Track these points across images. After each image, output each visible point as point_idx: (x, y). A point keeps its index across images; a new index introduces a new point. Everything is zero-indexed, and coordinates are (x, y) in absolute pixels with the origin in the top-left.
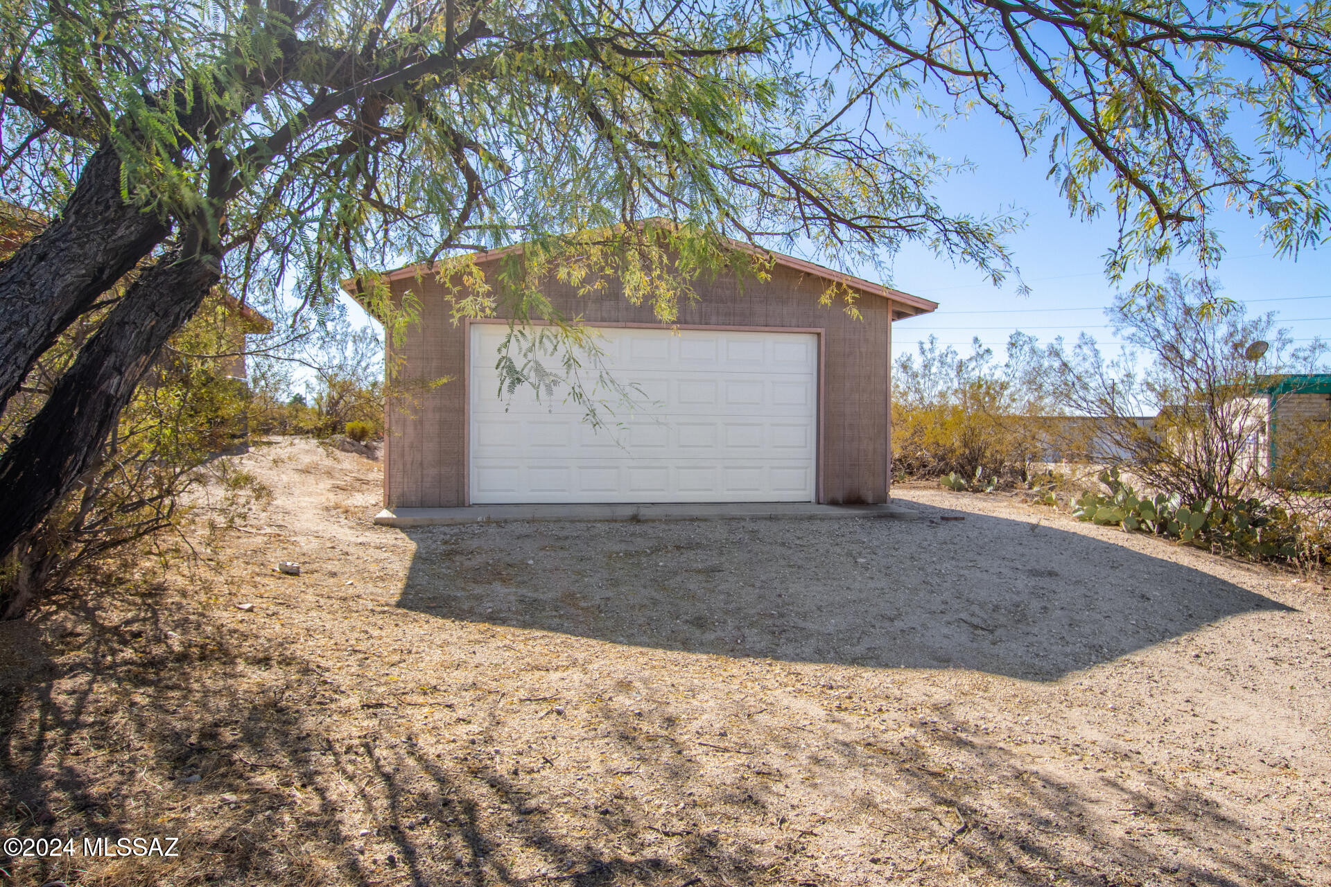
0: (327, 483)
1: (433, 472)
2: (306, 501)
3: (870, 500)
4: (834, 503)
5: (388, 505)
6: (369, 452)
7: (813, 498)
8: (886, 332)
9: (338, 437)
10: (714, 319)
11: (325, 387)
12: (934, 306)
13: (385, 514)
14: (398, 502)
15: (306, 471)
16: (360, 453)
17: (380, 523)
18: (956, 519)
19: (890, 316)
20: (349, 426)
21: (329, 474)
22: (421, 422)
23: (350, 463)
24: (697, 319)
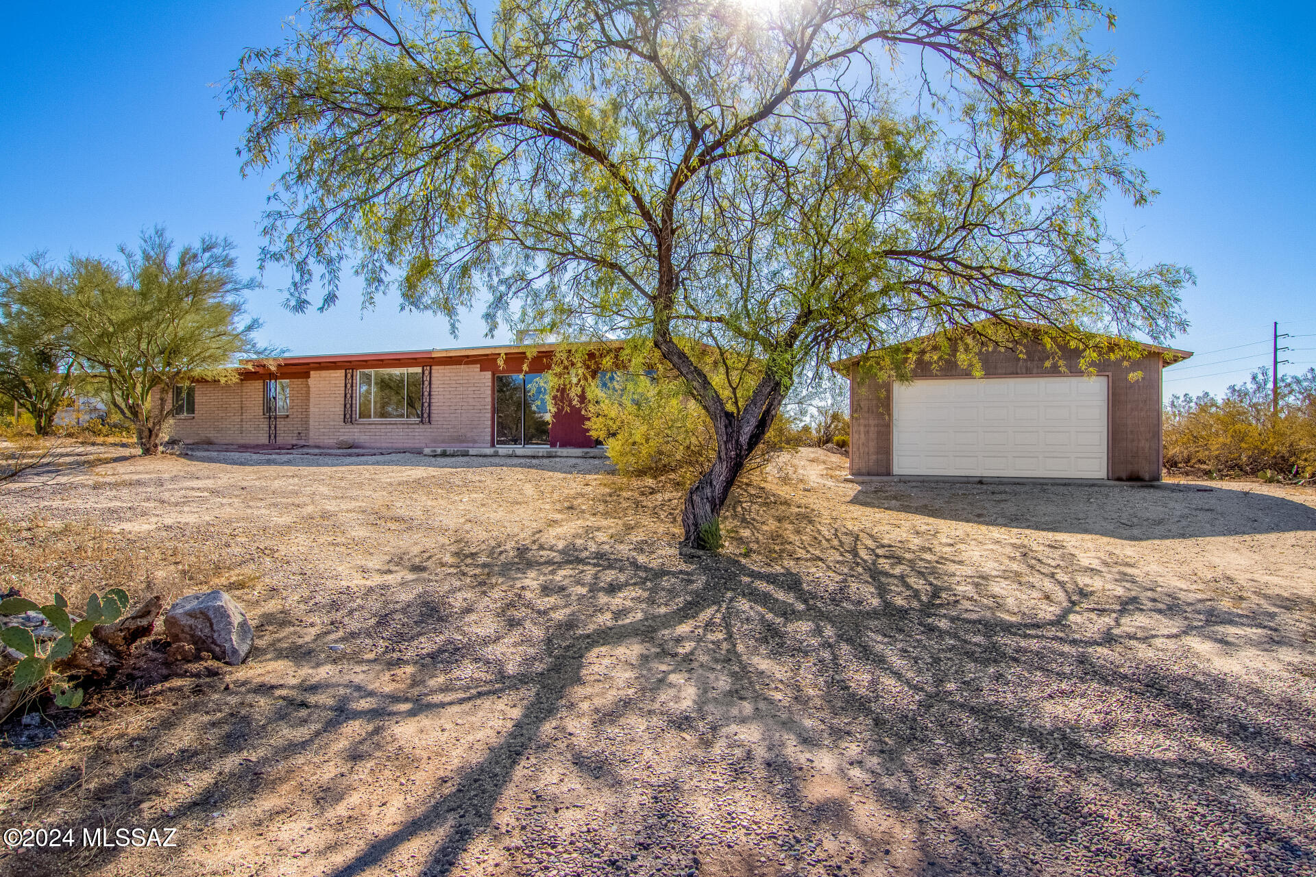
0: (822, 467)
1: (874, 457)
2: (813, 472)
3: (1147, 478)
4: (1119, 479)
5: (853, 475)
6: (846, 454)
7: (1105, 477)
8: (1159, 373)
9: (829, 445)
10: (1035, 370)
11: (822, 419)
12: (1191, 354)
13: (850, 477)
14: (857, 473)
15: (812, 461)
16: (842, 454)
17: (846, 480)
18: (1205, 491)
19: (1161, 364)
20: (836, 438)
21: (824, 462)
22: (868, 432)
23: (835, 459)
24: (1024, 371)
